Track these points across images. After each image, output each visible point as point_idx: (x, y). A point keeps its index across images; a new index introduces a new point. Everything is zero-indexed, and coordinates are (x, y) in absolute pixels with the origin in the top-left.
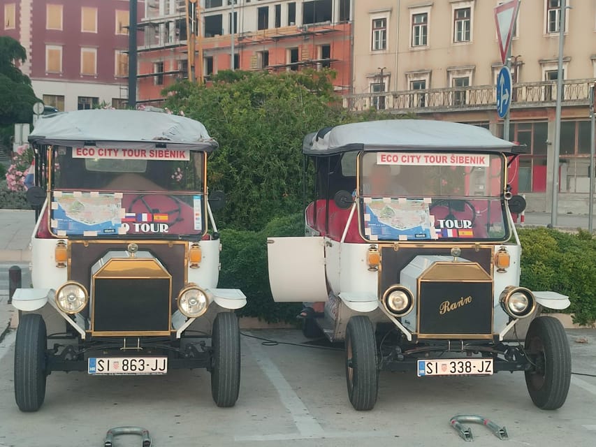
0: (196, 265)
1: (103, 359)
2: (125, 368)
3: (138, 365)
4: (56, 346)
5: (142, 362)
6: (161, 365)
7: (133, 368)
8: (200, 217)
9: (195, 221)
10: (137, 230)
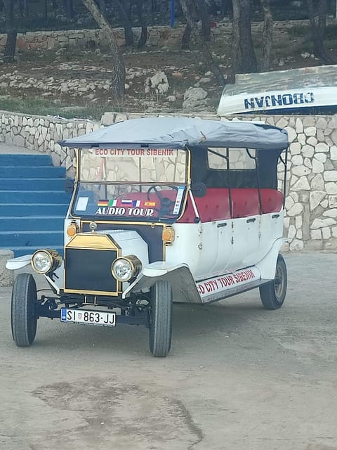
0: (169, 243)
1: (72, 311)
2: (86, 319)
3: (95, 317)
4: (43, 297)
5: (97, 316)
6: (111, 319)
7: (92, 319)
8: (180, 204)
9: (175, 207)
10: (130, 213)
